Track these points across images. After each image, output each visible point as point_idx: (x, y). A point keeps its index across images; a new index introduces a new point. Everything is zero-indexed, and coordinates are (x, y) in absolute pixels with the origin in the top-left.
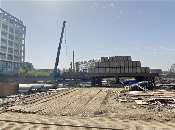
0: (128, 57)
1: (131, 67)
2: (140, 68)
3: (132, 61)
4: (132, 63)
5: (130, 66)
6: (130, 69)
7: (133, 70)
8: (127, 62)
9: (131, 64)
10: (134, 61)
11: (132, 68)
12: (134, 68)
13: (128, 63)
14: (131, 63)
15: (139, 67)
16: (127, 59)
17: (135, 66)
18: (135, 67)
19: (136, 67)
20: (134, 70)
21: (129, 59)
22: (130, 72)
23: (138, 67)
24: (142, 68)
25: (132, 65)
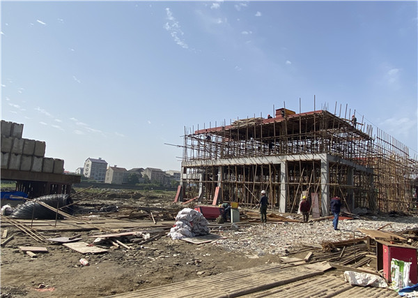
0: (13, 125)
1: (16, 155)
2: (41, 159)
3: (25, 140)
4: (24, 143)
5: (15, 150)
6: (12, 159)
7: (21, 163)
8: (7, 137)
9: (19, 146)
10: (28, 140)
11: (19, 157)
12: (25, 158)
13: (13, 141)
14: (21, 144)
15: (38, 157)
16: (9, 130)
17: (31, 153)
18: (27, 156)
19: (33, 156)
20: (24, 162)
21: (16, 131)
22: (11, 167)
23: (36, 158)
24: (47, 161)
25: (21, 148)
